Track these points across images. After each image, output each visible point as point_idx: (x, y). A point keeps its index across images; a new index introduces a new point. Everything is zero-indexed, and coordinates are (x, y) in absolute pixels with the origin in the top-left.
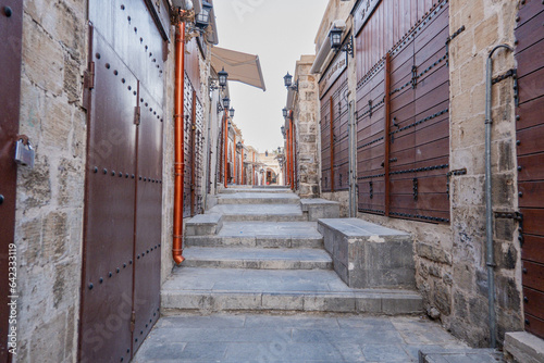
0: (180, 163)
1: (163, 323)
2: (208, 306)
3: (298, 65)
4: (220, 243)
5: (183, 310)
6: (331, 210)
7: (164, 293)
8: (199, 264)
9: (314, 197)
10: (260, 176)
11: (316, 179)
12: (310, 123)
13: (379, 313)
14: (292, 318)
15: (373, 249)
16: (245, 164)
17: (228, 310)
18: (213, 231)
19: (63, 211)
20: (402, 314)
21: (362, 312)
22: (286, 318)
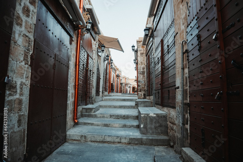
0: (77, 83)
1: (66, 144)
2: (84, 139)
3: (137, 42)
4: (95, 116)
5: (74, 140)
6: (147, 104)
7: (68, 133)
8: (85, 124)
9: (144, 98)
10: (128, 89)
11: (145, 90)
12: (143, 66)
13: (151, 145)
14: (116, 145)
15: (151, 119)
16: (121, 84)
17: (91, 141)
18: (93, 111)
19: (21, 98)
20: (160, 145)
21: (144, 144)
22: (113, 145)
